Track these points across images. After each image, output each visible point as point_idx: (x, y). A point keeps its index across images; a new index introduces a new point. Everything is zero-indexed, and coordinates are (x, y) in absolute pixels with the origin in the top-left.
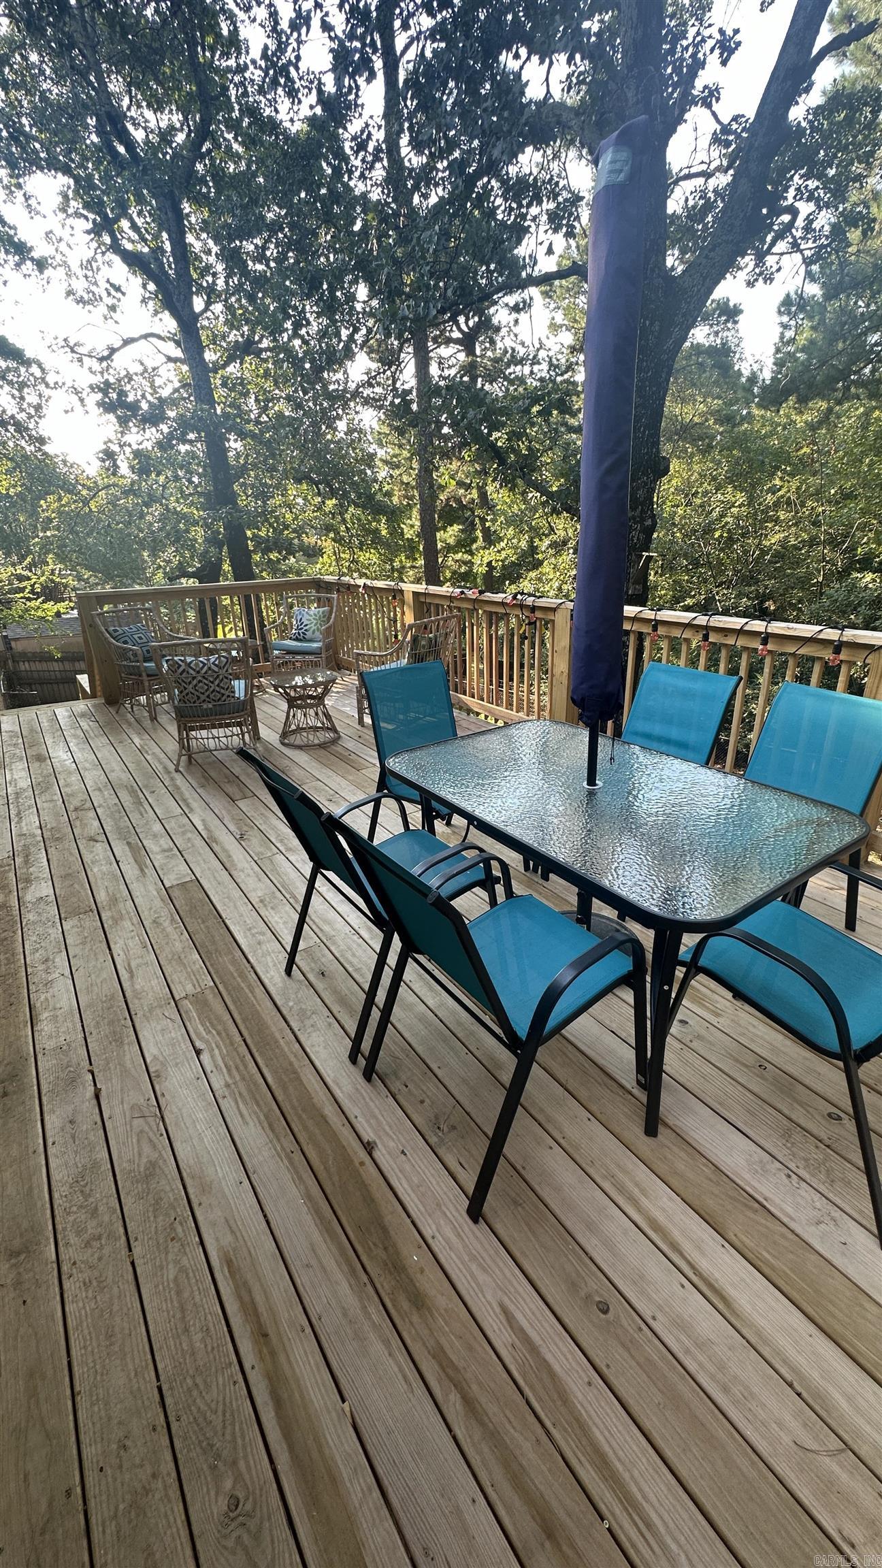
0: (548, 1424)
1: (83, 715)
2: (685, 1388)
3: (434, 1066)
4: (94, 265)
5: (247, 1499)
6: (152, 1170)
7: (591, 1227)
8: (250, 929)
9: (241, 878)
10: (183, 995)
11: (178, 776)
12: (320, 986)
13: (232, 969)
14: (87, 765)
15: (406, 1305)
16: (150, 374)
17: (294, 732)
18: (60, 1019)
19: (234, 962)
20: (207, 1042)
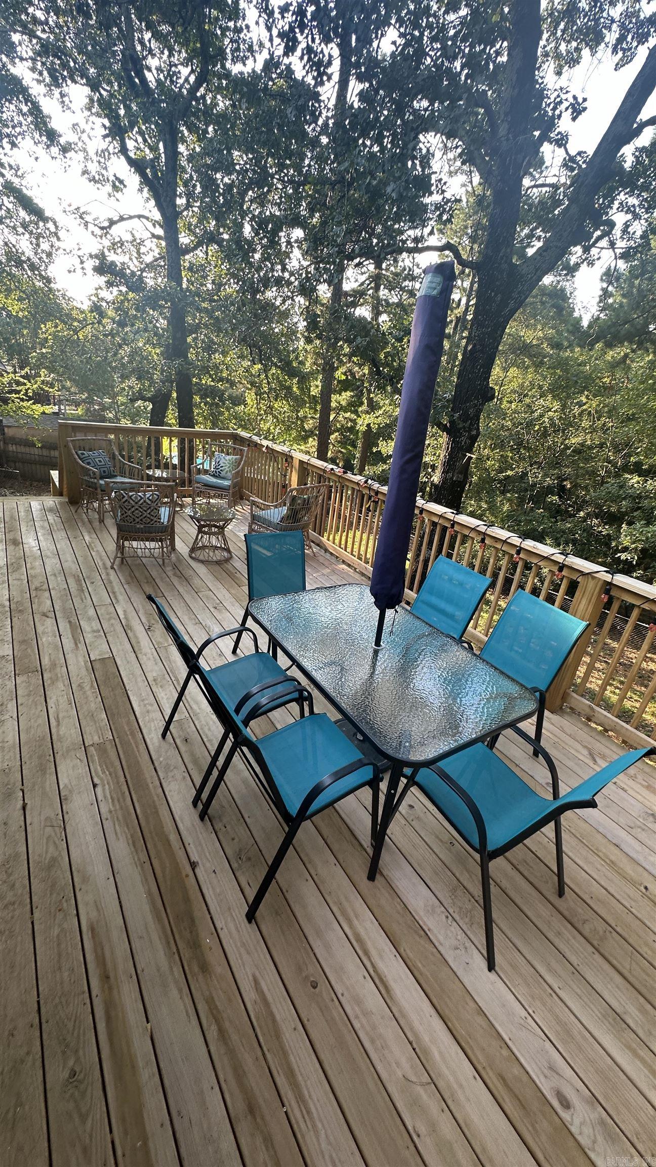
0: (265, 1049)
1: (51, 510)
2: (350, 1038)
3: (246, 816)
4: (106, 154)
5: (81, 1072)
6: (53, 862)
7: (319, 933)
8: (143, 700)
9: (143, 659)
10: (91, 743)
11: (112, 572)
12: (183, 749)
13: (126, 728)
14: (49, 554)
15: (196, 969)
16: (138, 244)
17: (200, 548)
18: (6, 750)
19: (128, 723)
20: (101, 779)
